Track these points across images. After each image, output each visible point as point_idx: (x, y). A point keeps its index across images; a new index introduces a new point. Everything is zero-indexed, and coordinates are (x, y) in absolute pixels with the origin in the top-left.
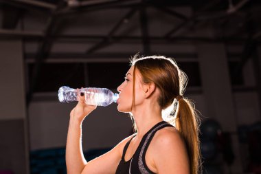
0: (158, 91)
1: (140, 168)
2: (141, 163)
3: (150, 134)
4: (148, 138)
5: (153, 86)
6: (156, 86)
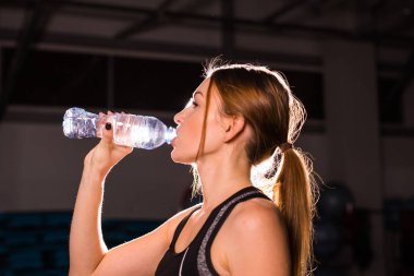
0: (248, 132)
2: (202, 258)
4: (221, 214)
5: (240, 122)
6: (247, 121)
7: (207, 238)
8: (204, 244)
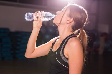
1: (61, 55)
2: (61, 53)
3: (66, 40)
4: (65, 42)
5: (72, 20)
6: (74, 20)
7: (62, 48)
8: (62, 50)
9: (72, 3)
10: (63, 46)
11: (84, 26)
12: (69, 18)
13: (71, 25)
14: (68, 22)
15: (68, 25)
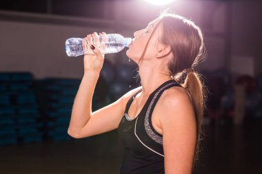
1: (146, 129)
2: (147, 124)
3: (157, 93)
4: (155, 97)
5: (168, 50)
6: (172, 50)
7: (148, 111)
8: (147, 115)
9: (168, 12)
10: (150, 108)
11: (195, 62)
12: (161, 47)
13: (167, 62)
14: (160, 55)
15: (159, 61)
